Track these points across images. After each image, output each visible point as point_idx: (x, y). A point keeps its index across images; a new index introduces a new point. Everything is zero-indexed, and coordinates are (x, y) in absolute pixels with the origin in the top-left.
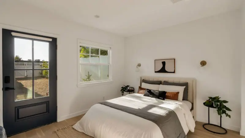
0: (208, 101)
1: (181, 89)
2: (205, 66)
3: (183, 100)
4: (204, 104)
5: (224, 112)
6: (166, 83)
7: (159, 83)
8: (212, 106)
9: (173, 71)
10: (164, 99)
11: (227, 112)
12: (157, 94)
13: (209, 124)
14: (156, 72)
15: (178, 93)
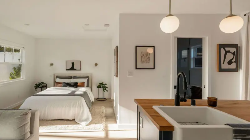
0: (99, 85)
1: (85, 80)
2: (97, 66)
3: (87, 87)
4: (97, 87)
5: (105, 89)
6: (75, 77)
7: (70, 78)
8: (101, 88)
9: (79, 69)
10: (77, 87)
11: (107, 89)
12: (73, 85)
13: (99, 98)
14: (67, 70)
15: (84, 82)
